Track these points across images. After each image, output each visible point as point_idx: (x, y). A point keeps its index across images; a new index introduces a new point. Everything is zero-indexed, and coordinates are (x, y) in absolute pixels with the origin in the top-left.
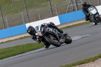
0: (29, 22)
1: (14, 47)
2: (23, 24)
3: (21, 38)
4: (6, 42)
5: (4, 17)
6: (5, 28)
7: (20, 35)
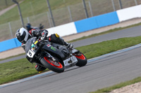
0: (122, 8)
1: (101, 43)
2: (112, 11)
3: (111, 31)
4: (90, 36)
5: (86, 2)
6: (88, 17)
7: (109, 26)
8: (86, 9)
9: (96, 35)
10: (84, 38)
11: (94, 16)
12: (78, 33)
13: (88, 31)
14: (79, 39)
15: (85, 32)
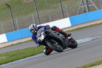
1: (25, 49)
4: (16, 44)
5: (14, 19)
6: (15, 30)
8: (14, 24)
9: (21, 43)
10: (13, 45)
11: (20, 29)
12: (8, 42)
13: (15, 40)
14: (9, 46)
15: (13, 41)
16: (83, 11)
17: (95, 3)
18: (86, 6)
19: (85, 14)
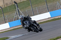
16: (17, 19)
17: (24, 14)
18: (19, 16)
19: (18, 20)
